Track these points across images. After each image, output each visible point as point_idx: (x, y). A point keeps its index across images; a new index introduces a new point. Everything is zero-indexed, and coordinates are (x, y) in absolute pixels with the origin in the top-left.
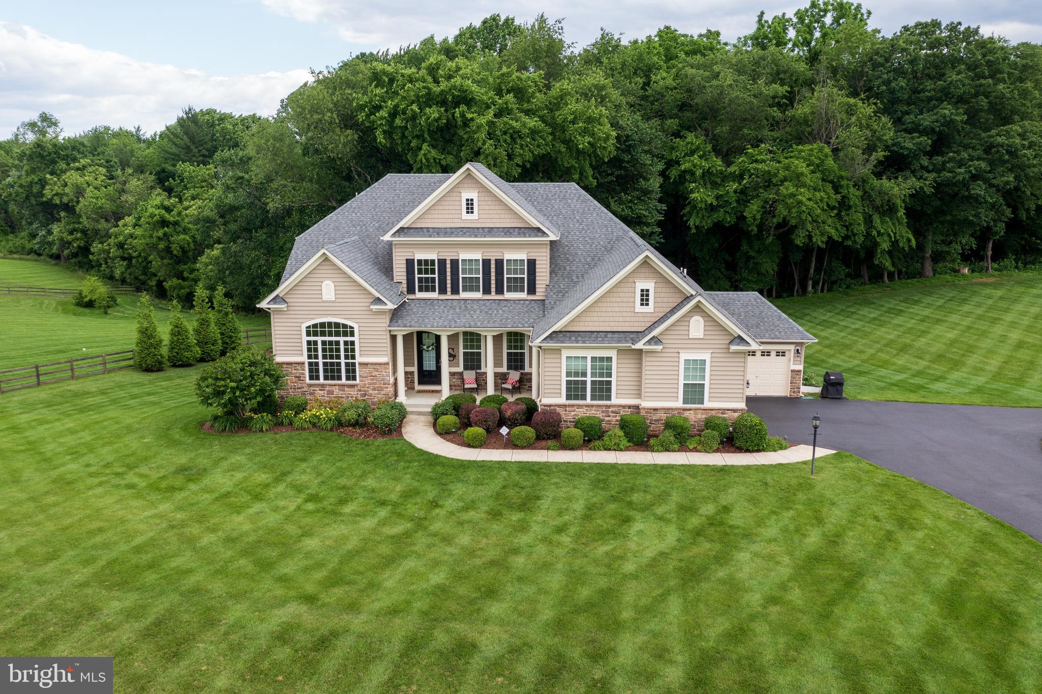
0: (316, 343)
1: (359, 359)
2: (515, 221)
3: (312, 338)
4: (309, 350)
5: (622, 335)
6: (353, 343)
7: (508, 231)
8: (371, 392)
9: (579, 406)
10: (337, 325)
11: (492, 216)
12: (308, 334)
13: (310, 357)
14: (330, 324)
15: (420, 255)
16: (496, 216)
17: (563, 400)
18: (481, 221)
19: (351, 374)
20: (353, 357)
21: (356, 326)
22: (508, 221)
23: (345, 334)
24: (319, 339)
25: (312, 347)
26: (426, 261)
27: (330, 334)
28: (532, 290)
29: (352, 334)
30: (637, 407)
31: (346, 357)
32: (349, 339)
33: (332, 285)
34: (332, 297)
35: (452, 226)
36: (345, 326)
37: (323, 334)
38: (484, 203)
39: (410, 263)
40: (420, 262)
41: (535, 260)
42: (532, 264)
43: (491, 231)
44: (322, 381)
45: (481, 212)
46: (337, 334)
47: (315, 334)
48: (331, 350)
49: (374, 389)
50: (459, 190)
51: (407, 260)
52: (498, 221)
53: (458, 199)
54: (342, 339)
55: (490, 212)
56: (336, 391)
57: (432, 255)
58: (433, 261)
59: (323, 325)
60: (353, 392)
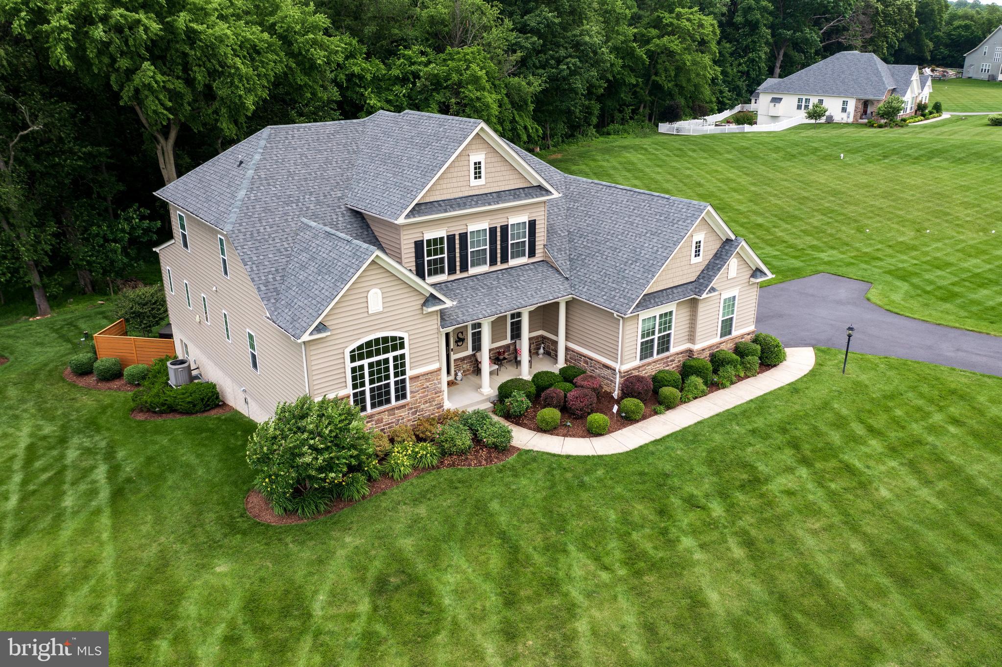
0: (361, 368)
1: (410, 373)
2: (518, 181)
3: (357, 364)
4: (354, 378)
5: (683, 288)
6: (403, 356)
7: (515, 193)
8: (422, 406)
9: (649, 364)
10: (385, 340)
11: (498, 179)
12: (353, 359)
13: (355, 387)
14: (377, 341)
15: (430, 235)
16: (502, 179)
17: (637, 363)
18: (488, 185)
19: (401, 393)
20: (403, 373)
21: (405, 335)
22: (512, 182)
23: (394, 348)
24: (365, 362)
25: (357, 375)
26: (435, 240)
27: (378, 353)
28: (532, 253)
29: (402, 346)
30: (690, 351)
31: (396, 375)
32: (398, 353)
33: (379, 291)
34: (380, 308)
35: (461, 195)
36: (394, 339)
37: (370, 354)
38: (491, 165)
39: (419, 245)
40: (429, 241)
41: (535, 220)
42: (532, 224)
43: (499, 196)
44: (369, 410)
45: (488, 176)
46: (386, 351)
47: (361, 357)
48: (379, 371)
49: (426, 402)
50: (467, 152)
51: (416, 243)
52: (504, 183)
53: (466, 163)
54: (390, 356)
55: (497, 174)
56: (386, 418)
57: (441, 233)
58: (442, 239)
59: (369, 344)
60: (403, 413)
